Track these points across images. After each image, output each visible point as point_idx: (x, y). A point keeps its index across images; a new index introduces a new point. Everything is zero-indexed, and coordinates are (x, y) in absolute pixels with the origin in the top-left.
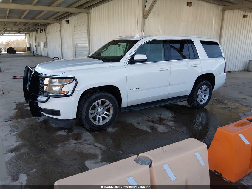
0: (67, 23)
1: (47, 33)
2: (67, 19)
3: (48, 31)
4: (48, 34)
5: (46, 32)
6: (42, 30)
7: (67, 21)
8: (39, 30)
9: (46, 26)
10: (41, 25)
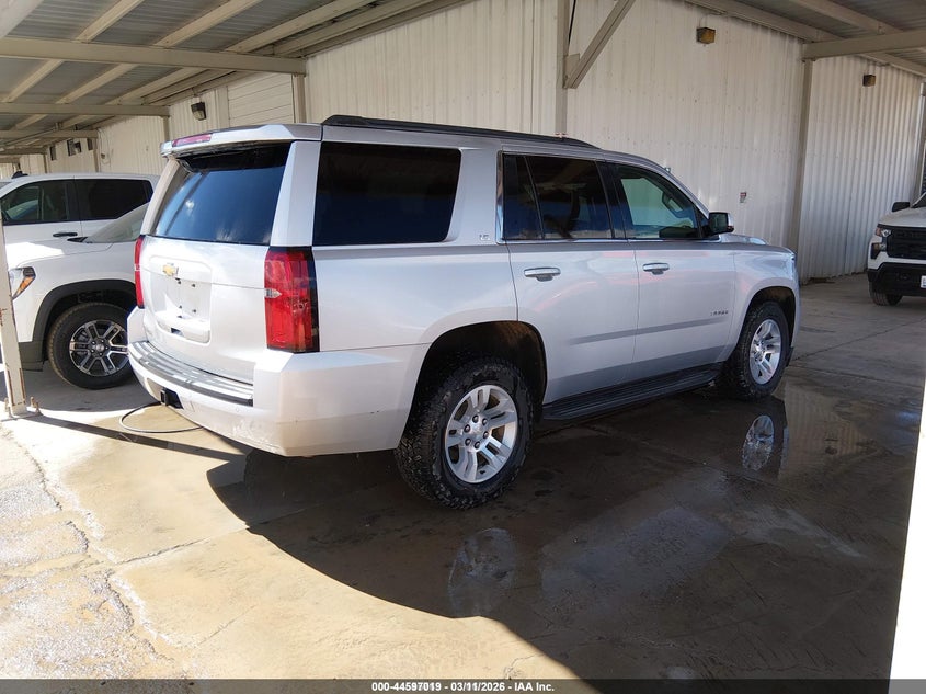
0: (198, 114)
1: (103, 156)
2: (197, 100)
3: (103, 149)
4: (105, 160)
5: (95, 153)
6: (78, 145)
7: (200, 108)
8: (61, 148)
9: (97, 129)
10: (77, 128)
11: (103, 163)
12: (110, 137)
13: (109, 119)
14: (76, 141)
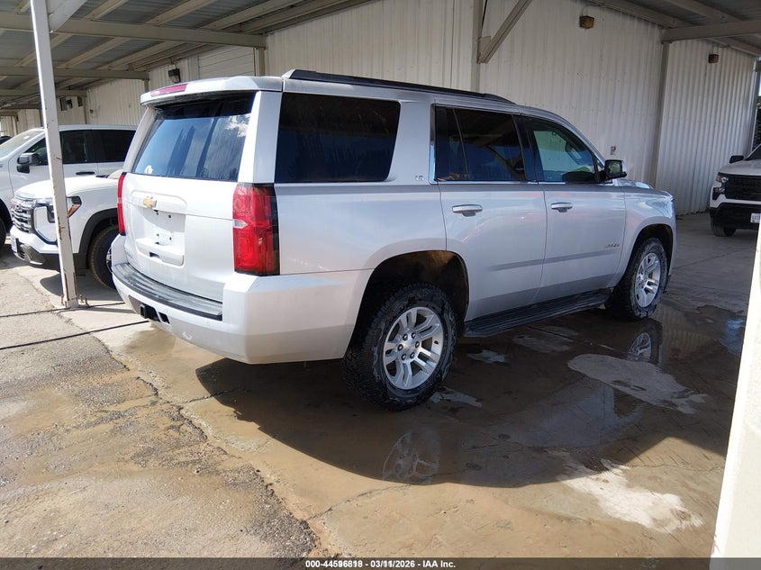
0: (174, 78)
1: (92, 111)
2: (174, 67)
3: (91, 105)
4: (94, 114)
5: (84, 108)
6: (70, 102)
7: (176, 73)
9: (86, 89)
10: (70, 88)
11: (91, 117)
12: (97, 96)
13: (98, 81)
14: (68, 99)
